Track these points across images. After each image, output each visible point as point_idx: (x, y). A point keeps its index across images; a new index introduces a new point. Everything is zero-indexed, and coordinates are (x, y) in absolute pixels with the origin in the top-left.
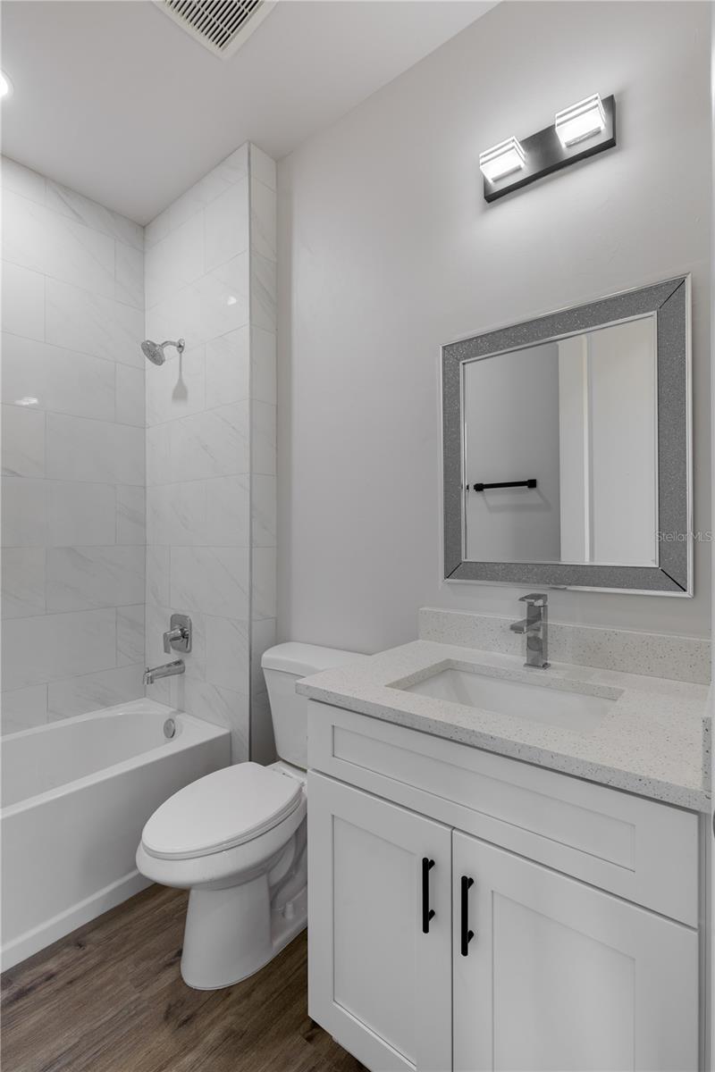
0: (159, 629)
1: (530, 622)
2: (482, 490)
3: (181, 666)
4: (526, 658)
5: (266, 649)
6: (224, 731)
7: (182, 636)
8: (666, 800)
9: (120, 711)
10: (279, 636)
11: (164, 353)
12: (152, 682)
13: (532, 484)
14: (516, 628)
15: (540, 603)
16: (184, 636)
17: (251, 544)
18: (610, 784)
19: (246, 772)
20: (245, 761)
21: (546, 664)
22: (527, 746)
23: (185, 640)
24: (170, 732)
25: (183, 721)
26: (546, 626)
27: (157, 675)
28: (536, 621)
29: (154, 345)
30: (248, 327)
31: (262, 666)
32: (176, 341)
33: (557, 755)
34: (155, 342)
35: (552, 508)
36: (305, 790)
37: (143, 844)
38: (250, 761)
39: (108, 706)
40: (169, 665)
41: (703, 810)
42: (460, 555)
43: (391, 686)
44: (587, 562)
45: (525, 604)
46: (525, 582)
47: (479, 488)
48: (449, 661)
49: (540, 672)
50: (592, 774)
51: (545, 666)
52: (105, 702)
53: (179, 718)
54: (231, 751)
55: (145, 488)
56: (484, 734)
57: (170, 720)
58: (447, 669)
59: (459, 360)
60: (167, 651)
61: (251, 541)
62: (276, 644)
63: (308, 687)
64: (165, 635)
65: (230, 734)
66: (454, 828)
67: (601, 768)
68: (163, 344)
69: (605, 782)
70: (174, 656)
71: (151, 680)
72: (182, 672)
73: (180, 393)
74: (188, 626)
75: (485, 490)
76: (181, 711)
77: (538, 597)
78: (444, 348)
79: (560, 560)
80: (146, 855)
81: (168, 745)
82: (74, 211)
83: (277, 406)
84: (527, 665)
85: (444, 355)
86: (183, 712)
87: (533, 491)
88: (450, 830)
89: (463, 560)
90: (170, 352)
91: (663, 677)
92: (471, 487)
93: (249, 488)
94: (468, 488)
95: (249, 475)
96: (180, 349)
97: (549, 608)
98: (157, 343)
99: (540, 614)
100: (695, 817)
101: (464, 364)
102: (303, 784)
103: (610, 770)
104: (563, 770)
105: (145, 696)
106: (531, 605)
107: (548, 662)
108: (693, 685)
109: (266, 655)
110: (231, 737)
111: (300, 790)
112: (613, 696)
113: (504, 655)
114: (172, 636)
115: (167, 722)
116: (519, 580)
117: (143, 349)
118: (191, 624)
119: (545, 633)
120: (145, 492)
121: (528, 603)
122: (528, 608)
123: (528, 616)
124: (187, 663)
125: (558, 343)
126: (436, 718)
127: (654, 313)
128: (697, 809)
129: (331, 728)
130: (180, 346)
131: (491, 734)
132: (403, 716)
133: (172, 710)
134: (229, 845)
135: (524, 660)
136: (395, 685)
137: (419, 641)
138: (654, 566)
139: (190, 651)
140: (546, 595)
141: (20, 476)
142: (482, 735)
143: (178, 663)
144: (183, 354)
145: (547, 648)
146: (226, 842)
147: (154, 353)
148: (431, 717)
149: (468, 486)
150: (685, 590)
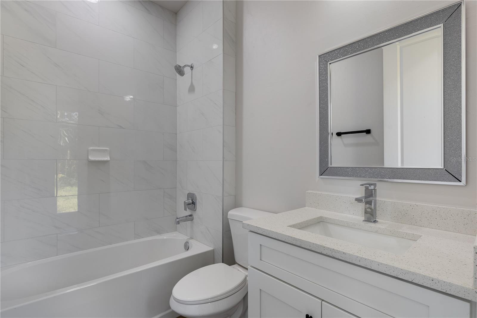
0: (182, 199)
1: (366, 197)
2: (340, 135)
3: (192, 217)
4: (364, 218)
5: (230, 210)
6: (210, 249)
7: (192, 204)
8: (449, 293)
9: (165, 236)
10: (237, 204)
11: (185, 70)
12: (179, 224)
13: (368, 132)
14: (358, 200)
15: (372, 187)
16: (193, 203)
17: (223, 160)
18: (414, 281)
19: (220, 267)
20: (220, 263)
21: (376, 221)
22: (364, 258)
23: (194, 205)
24: (187, 248)
25: (192, 243)
26: (375, 201)
27: (181, 220)
28: (369, 197)
29: (180, 67)
30: (222, 54)
31: (228, 217)
32: (190, 65)
33: (381, 264)
34: (181, 65)
35: (380, 144)
36: (247, 278)
37: (173, 296)
38: (223, 262)
39: (160, 234)
40: (186, 216)
41: (473, 300)
42: (328, 163)
43: (290, 226)
44: (399, 166)
45: (363, 188)
46: (364, 177)
47: (339, 134)
48: (321, 217)
49: (372, 225)
50: (402, 275)
51: (375, 222)
52: (159, 232)
53: (191, 241)
54: (214, 258)
55: (176, 134)
56: (340, 251)
57: (187, 242)
58: (320, 221)
59: (328, 62)
60: (185, 209)
61: (223, 158)
62: (235, 208)
63: (248, 225)
64: (185, 202)
65: (214, 250)
66: (323, 300)
67: (408, 272)
68: (185, 66)
69: (410, 281)
70: (188, 212)
71: (178, 223)
72: (192, 220)
73: (192, 89)
74: (195, 199)
75: (342, 135)
76: (192, 238)
77: (371, 185)
78: (319, 56)
79: (384, 165)
80: (174, 300)
81: (186, 252)
82: (146, 8)
83: (236, 92)
84: (363, 221)
85: (319, 60)
86: (193, 239)
87: (369, 136)
88: (320, 301)
89: (330, 166)
90: (187, 70)
91: (446, 230)
92: (335, 135)
93: (222, 132)
94: (332, 135)
95: (222, 126)
96: (192, 68)
97: (377, 190)
98: (181, 66)
99: (372, 194)
100: (468, 305)
101: (330, 64)
102: (246, 276)
103: (413, 274)
104: (385, 272)
105: (176, 231)
106: (367, 189)
107: (377, 220)
108: (465, 235)
109: (231, 213)
110: (214, 252)
111: (246, 278)
112: (414, 238)
113: (352, 216)
114: (188, 203)
115: (186, 242)
116: (360, 176)
117: (175, 69)
118: (196, 197)
119: (375, 205)
120: (177, 136)
121: (366, 187)
122: (365, 190)
123: (365, 195)
124: (195, 216)
125: (382, 48)
126: (313, 242)
127: (442, 25)
128: (470, 299)
129: (259, 246)
130: (192, 67)
131: (343, 251)
132: (296, 240)
133: (189, 238)
134: (212, 300)
135: (363, 218)
136: (294, 226)
137: (306, 208)
138: (442, 168)
139: (195, 210)
140: (376, 184)
141: (123, 128)
142: (339, 252)
143: (191, 215)
144: (193, 71)
145: (376, 213)
146: (210, 299)
147: (180, 71)
148: (311, 241)
149: (332, 133)
150: (460, 181)
